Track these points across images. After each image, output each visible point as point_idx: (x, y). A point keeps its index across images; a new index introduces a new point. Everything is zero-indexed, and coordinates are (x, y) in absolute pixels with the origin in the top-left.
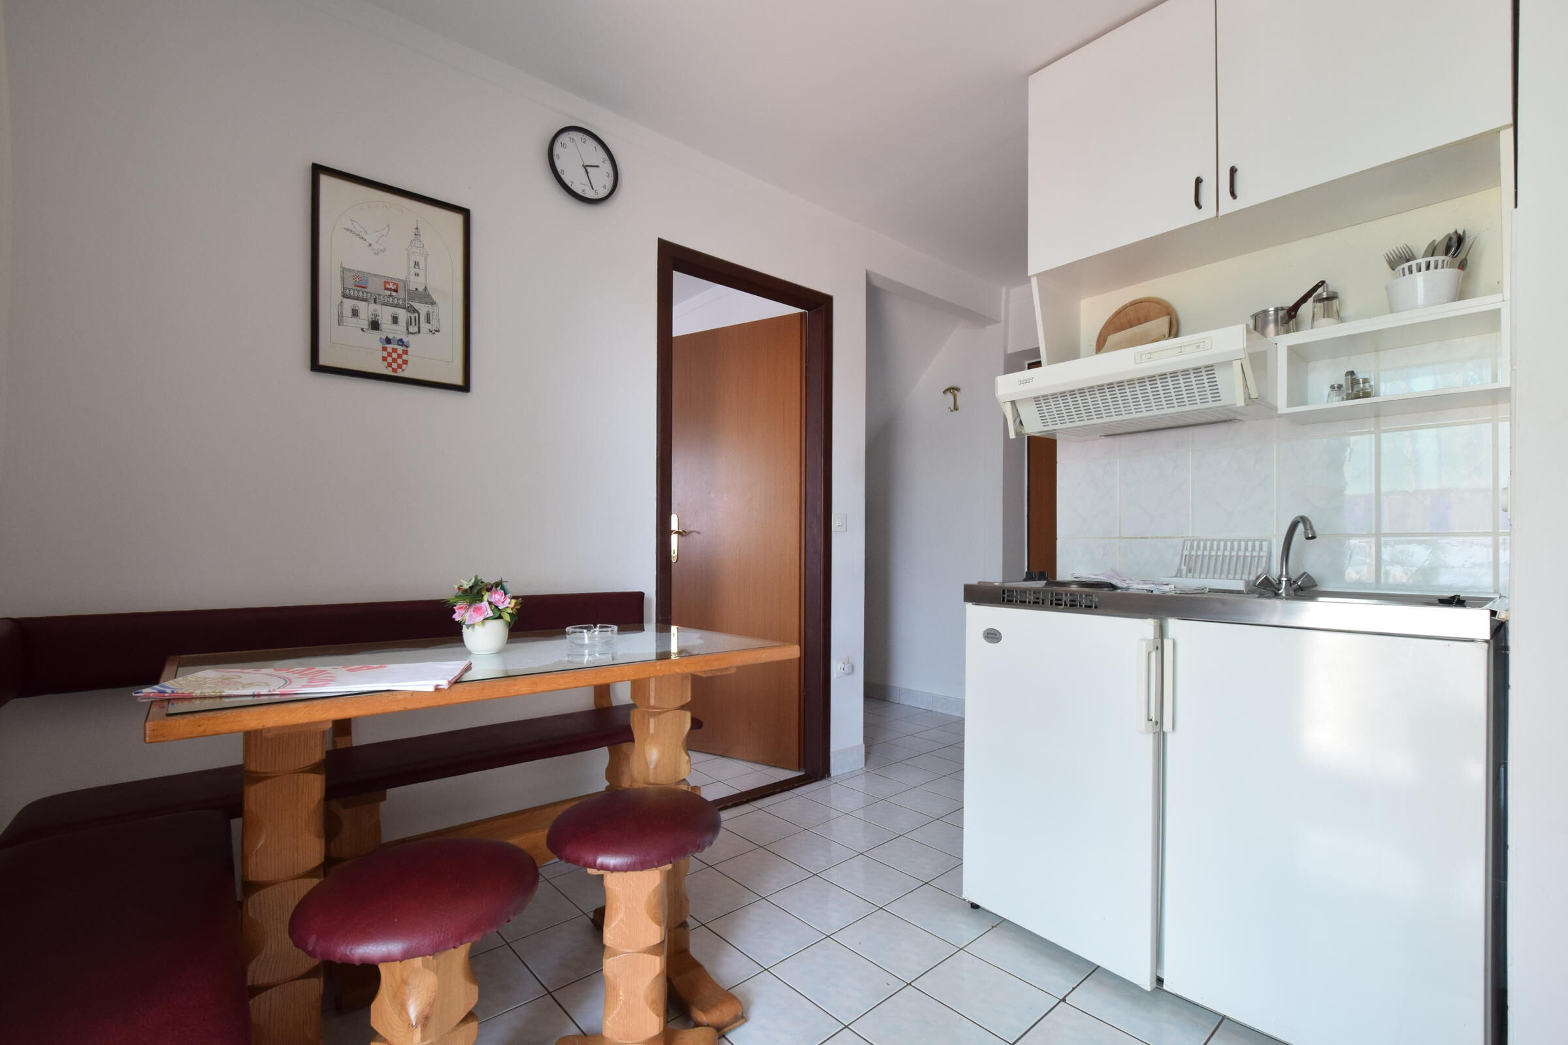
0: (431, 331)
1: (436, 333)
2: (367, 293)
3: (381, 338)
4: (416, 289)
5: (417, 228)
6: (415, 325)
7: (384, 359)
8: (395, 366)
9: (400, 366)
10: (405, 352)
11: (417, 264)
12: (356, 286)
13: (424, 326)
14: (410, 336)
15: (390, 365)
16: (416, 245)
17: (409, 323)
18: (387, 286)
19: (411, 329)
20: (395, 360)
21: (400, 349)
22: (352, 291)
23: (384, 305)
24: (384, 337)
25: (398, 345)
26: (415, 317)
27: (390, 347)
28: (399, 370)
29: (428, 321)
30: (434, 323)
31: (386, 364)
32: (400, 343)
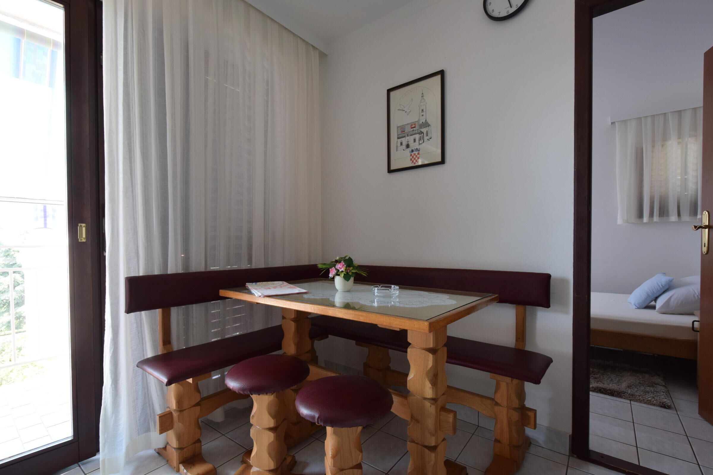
0: (428, 140)
1: (430, 139)
2: (405, 133)
3: (410, 151)
4: (422, 122)
5: (422, 93)
6: (422, 139)
7: (411, 160)
8: (415, 161)
9: (416, 161)
10: (418, 154)
11: (422, 110)
12: (402, 132)
13: (426, 138)
14: (420, 145)
15: (413, 162)
16: (422, 102)
17: (420, 140)
18: (412, 127)
19: (420, 142)
20: (415, 159)
21: (416, 153)
22: (400, 135)
23: (411, 136)
24: (411, 150)
25: (416, 151)
26: (422, 136)
27: (413, 154)
28: (416, 163)
29: (427, 135)
30: (429, 135)
31: (411, 161)
32: (417, 150)
